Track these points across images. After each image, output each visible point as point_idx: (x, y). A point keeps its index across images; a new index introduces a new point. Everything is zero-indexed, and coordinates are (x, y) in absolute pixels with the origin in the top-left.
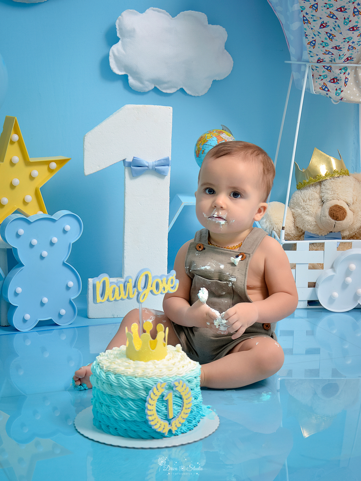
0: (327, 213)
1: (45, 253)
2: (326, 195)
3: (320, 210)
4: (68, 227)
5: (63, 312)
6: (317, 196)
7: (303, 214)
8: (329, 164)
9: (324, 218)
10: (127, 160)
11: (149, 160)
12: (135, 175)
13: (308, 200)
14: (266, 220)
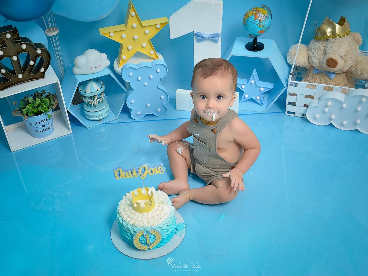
0: (325, 62)
1: (146, 84)
2: (327, 50)
3: (323, 57)
4: (159, 70)
5: (159, 110)
6: (323, 48)
7: (312, 57)
8: (334, 28)
9: (323, 64)
10: (194, 32)
11: (206, 33)
12: (199, 41)
13: (317, 49)
14: (290, 58)
